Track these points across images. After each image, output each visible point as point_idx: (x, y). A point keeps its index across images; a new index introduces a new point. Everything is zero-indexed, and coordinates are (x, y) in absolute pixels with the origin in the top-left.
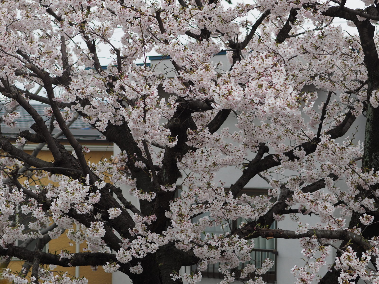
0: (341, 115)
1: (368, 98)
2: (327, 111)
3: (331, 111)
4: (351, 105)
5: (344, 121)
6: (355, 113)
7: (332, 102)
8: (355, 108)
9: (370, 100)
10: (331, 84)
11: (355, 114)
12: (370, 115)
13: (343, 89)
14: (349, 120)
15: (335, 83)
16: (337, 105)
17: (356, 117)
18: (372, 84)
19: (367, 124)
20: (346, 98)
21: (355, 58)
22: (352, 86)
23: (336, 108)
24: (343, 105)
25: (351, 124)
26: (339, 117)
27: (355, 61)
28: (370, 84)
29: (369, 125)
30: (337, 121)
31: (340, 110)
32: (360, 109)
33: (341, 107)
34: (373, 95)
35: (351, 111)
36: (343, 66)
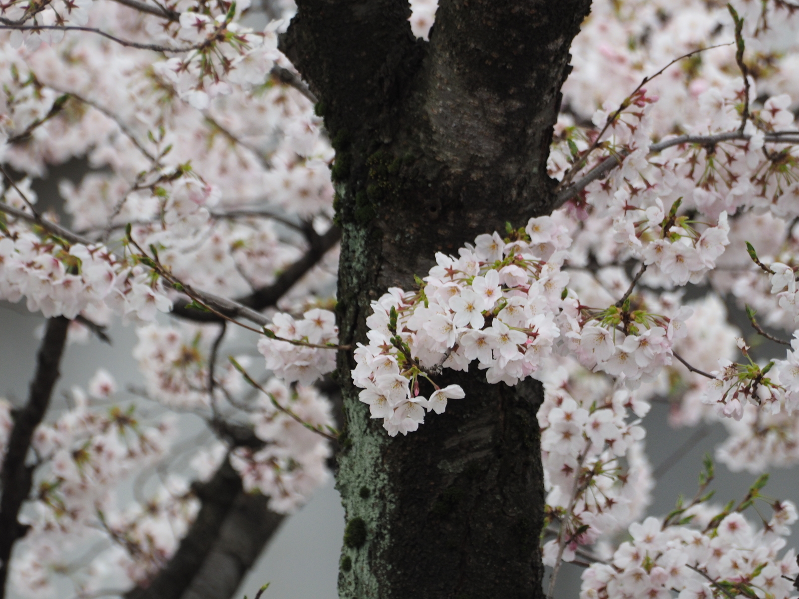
0: (164, 495)
1: (347, 361)
2: (42, 476)
3: (71, 471)
4: (237, 418)
5: (186, 544)
6: (268, 474)
7: (79, 394)
8: (265, 432)
9: (359, 376)
10: (44, 258)
11: (267, 485)
12: (365, 494)
13: (140, 287)
14: (231, 531)
15: (77, 250)
16: (123, 421)
17: (278, 505)
18: (373, 241)
19: (346, 565)
20: (187, 357)
21: (206, 47)
22: (230, 261)
23: (112, 441)
24: (170, 419)
25: (244, 567)
26: (152, 509)
27: (207, 67)
28: (358, 246)
29: (366, 576)
30: (133, 548)
31: (149, 459)
32: (308, 446)
33: (152, 434)
34: (378, 334)
35: (239, 463)
36: (151, 100)
